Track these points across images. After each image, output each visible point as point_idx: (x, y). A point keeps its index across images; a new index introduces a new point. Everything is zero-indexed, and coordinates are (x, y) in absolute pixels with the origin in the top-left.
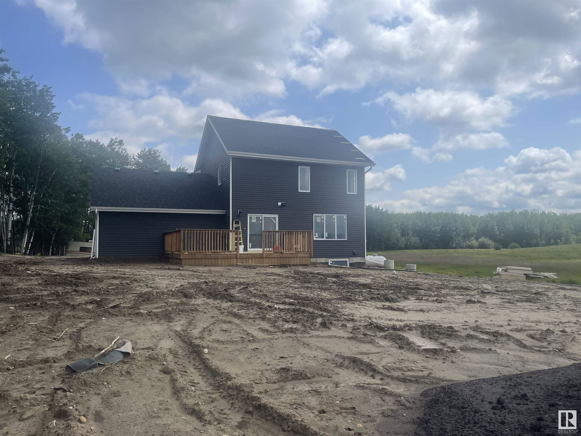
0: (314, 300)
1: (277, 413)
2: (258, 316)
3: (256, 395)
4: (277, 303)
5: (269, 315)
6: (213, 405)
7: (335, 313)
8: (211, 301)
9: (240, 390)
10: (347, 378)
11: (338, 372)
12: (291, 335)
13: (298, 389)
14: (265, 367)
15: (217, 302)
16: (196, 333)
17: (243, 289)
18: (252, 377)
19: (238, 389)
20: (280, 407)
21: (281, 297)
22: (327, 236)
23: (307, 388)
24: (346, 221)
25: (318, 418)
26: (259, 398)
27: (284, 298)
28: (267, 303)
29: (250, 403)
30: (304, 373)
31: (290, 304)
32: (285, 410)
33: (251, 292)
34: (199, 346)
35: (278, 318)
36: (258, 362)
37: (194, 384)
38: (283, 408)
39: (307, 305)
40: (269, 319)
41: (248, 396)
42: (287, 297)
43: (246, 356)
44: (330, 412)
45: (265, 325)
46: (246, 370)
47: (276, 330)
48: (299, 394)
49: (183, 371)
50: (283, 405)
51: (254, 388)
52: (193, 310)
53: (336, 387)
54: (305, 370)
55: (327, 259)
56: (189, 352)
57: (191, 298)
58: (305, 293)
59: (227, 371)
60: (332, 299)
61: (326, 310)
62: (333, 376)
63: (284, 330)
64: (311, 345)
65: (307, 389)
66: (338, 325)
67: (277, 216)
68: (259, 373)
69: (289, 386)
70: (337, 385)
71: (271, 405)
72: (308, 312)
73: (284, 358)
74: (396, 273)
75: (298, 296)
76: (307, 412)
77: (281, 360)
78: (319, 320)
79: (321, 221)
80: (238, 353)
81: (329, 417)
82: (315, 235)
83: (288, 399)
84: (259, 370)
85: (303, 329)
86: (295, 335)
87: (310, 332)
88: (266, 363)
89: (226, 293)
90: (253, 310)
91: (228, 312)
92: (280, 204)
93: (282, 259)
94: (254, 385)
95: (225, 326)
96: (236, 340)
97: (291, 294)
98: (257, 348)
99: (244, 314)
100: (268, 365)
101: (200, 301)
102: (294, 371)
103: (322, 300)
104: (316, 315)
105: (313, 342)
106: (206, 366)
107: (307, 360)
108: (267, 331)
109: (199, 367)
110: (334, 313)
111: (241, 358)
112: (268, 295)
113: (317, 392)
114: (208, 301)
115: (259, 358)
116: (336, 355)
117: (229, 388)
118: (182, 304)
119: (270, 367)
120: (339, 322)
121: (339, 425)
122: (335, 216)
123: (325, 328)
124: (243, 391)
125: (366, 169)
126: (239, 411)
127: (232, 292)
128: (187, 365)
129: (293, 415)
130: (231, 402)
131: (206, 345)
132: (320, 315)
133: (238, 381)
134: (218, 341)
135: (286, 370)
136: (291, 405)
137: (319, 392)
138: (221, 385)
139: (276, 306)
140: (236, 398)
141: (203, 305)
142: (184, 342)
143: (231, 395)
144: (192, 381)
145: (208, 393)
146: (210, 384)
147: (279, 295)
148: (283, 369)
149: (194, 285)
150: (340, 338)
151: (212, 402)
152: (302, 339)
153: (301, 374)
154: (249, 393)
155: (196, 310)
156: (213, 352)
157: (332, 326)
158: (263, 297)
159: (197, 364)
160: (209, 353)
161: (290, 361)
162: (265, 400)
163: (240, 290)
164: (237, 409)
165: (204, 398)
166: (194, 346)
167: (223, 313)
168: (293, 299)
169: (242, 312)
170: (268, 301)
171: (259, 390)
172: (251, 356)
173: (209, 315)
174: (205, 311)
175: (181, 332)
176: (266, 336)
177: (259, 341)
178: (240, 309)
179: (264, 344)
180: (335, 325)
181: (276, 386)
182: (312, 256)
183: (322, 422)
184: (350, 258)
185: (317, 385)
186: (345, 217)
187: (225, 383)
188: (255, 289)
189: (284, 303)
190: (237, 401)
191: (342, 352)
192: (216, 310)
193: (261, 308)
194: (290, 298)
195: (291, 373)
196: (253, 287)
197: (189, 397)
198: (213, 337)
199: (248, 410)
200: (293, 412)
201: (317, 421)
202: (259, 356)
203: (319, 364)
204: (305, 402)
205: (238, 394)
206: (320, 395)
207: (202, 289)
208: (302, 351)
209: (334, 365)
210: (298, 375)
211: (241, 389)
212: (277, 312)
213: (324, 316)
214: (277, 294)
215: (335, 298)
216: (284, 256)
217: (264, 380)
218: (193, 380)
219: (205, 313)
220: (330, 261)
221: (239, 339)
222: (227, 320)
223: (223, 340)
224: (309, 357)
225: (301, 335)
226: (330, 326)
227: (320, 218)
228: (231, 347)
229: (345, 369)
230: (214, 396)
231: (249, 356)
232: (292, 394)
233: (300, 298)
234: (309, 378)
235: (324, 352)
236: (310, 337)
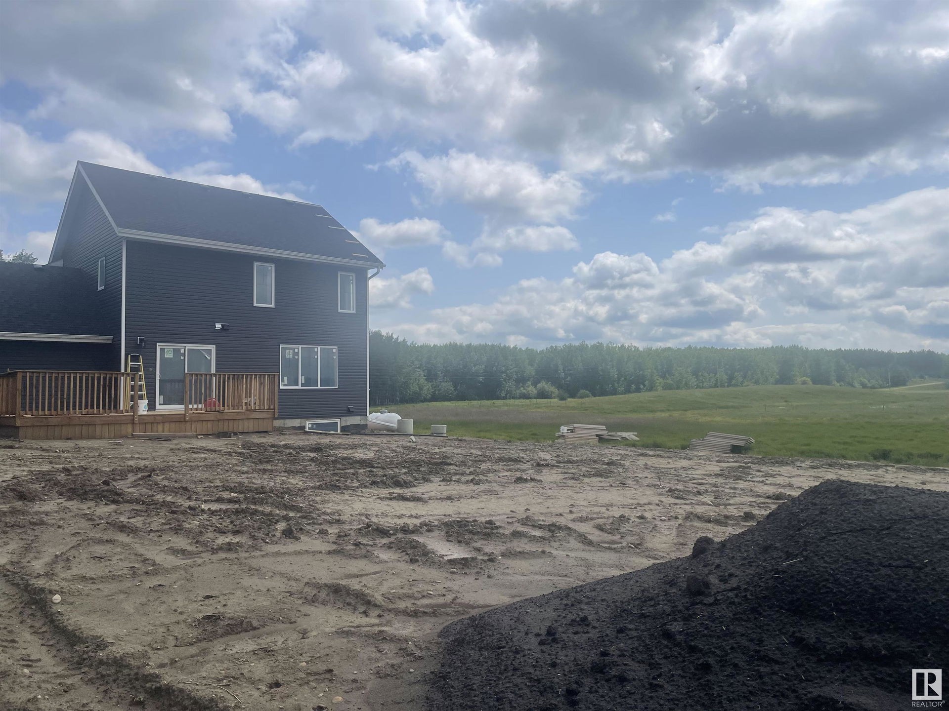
0: (275, 492)
1: (189, 697)
2: (167, 527)
3: (152, 671)
4: (205, 501)
5: (190, 524)
6: (67, 697)
7: (310, 512)
8: (74, 505)
9: (122, 665)
10: (321, 621)
11: (308, 613)
12: (228, 556)
13: (235, 650)
14: (174, 618)
15: (86, 507)
16: (38, 566)
17: (140, 479)
18: (148, 639)
19: (119, 663)
20: (197, 687)
21: (215, 490)
22: (303, 382)
23: (251, 646)
24: (336, 357)
25: (267, 697)
26: (158, 676)
27: (220, 491)
28: (188, 501)
29: (142, 686)
30: (247, 620)
31: (230, 501)
32: (207, 691)
33: (156, 484)
34: (42, 590)
35: (205, 527)
36: (160, 609)
37: (30, 663)
38: (204, 688)
39: (262, 502)
40: (190, 531)
41: (137, 674)
42: (226, 489)
43: (138, 601)
44: (289, 683)
45: (181, 542)
46: (136, 627)
47: (201, 549)
48: (234, 659)
49: (7, 641)
50: (204, 682)
51: (149, 658)
52: (35, 524)
53: (303, 638)
54: (249, 616)
55: (303, 420)
56: (21, 603)
57: (32, 500)
58: (258, 481)
59: (99, 632)
60: (307, 489)
61: (293, 508)
62: (299, 620)
63: (215, 547)
64: (264, 570)
65: (250, 648)
66: (312, 533)
67: (213, 348)
68: (162, 629)
69: (218, 647)
70: (304, 634)
71: (181, 686)
72: (263, 513)
73: (212, 597)
74: (414, 440)
75: (247, 486)
76: (246, 690)
77: (207, 602)
78: (281, 526)
79: (294, 357)
80: (122, 596)
81: (287, 692)
82: (283, 381)
83: (215, 670)
84: (162, 625)
85: (250, 543)
86: (235, 555)
87: (263, 548)
88: (175, 611)
89: (106, 488)
90: (159, 517)
91: (107, 523)
92: (218, 326)
93: (221, 423)
94: (151, 653)
95: (99, 550)
96: (120, 573)
97: (234, 483)
98: (160, 585)
99: (140, 525)
100: (181, 613)
101: (50, 505)
102: (230, 619)
103: (288, 491)
104: (277, 518)
105: (267, 564)
106: (57, 627)
107: (255, 598)
108: (183, 552)
109: (41, 631)
110: (308, 513)
111: (129, 607)
112: (189, 488)
113: (268, 652)
114: (69, 504)
115: (164, 602)
116: (307, 584)
117: (101, 662)
118: (14, 512)
119: (184, 617)
120: (316, 526)
121: (302, 703)
122: (318, 349)
123: (290, 538)
124: (128, 666)
125: (370, 272)
126: (118, 703)
127: (120, 485)
128: (17, 628)
129: (221, 697)
130: (103, 688)
131: (58, 588)
132: (283, 517)
133: (117, 650)
134: (83, 578)
135: (213, 619)
136: (219, 680)
137: (272, 651)
138: (84, 659)
139: (203, 506)
140: (115, 681)
141: (56, 512)
142: (13, 584)
143: (103, 676)
144: (27, 658)
145: (58, 677)
146: (63, 660)
147: (211, 487)
148: (208, 617)
149: (42, 477)
150: (314, 553)
151: (66, 692)
152: (249, 561)
153: (242, 623)
154: (139, 668)
155: (42, 523)
156: (71, 599)
157: (302, 534)
158: (181, 491)
159: (37, 625)
160: (63, 602)
161: (224, 603)
162: (169, 678)
163: (135, 481)
164: (115, 700)
165: (49, 687)
166: (32, 592)
167: (98, 525)
168: (236, 492)
169: (137, 522)
170: (189, 498)
171: (159, 661)
172: (149, 601)
173: (67, 531)
174: (61, 523)
175: (8, 567)
176: (179, 561)
177: (167, 571)
178: (133, 515)
179: (174, 576)
180: (308, 532)
181: (193, 650)
182: (276, 416)
183: (273, 702)
184: (342, 418)
185: (269, 639)
186: (335, 349)
187: (93, 655)
188: (166, 478)
189: (220, 500)
190: (115, 685)
191: (317, 577)
192: (83, 520)
193: (174, 512)
194: (231, 490)
195: (222, 623)
196: (162, 475)
197: (17, 688)
198: (75, 571)
199: (137, 699)
200: (220, 692)
201: (264, 702)
202: (163, 599)
203: (274, 601)
204: (245, 671)
205: (117, 672)
206: (274, 655)
207: (57, 483)
208: (247, 581)
209: (300, 602)
210: (236, 625)
211: (124, 663)
212: (205, 516)
213: (291, 518)
214: (207, 484)
215: (312, 487)
216: (226, 417)
217: (171, 642)
218: (28, 656)
219: (59, 527)
220: (308, 424)
221: (126, 571)
222: (105, 538)
223: (94, 576)
224: (258, 591)
225: (247, 555)
226: (298, 535)
227: (292, 351)
228: (108, 588)
229: (321, 606)
230: (69, 682)
231: (144, 600)
232: (222, 662)
233: (249, 490)
234: (255, 629)
235: (285, 580)
236: (263, 556)
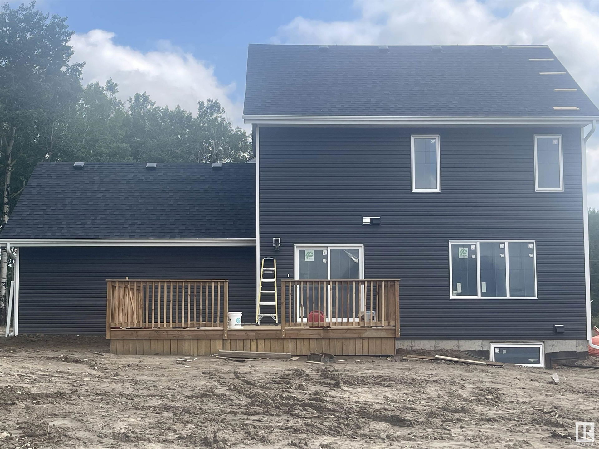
22: (484, 290)
24: (534, 255)
55: (485, 343)
67: (360, 248)
74: (557, 380)
79: (470, 257)
82: (455, 288)
92: (367, 221)
93: (326, 342)
122: (505, 244)
125: (586, 131)
182: (398, 335)
184: (546, 341)
186: (532, 245)
216: (331, 335)
220: (494, 348)
227: (467, 249)
